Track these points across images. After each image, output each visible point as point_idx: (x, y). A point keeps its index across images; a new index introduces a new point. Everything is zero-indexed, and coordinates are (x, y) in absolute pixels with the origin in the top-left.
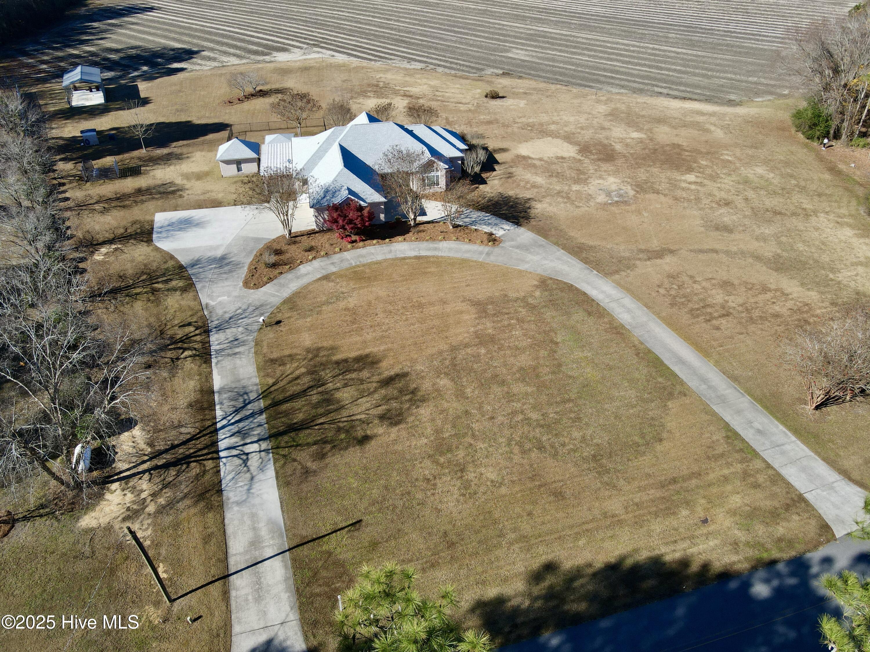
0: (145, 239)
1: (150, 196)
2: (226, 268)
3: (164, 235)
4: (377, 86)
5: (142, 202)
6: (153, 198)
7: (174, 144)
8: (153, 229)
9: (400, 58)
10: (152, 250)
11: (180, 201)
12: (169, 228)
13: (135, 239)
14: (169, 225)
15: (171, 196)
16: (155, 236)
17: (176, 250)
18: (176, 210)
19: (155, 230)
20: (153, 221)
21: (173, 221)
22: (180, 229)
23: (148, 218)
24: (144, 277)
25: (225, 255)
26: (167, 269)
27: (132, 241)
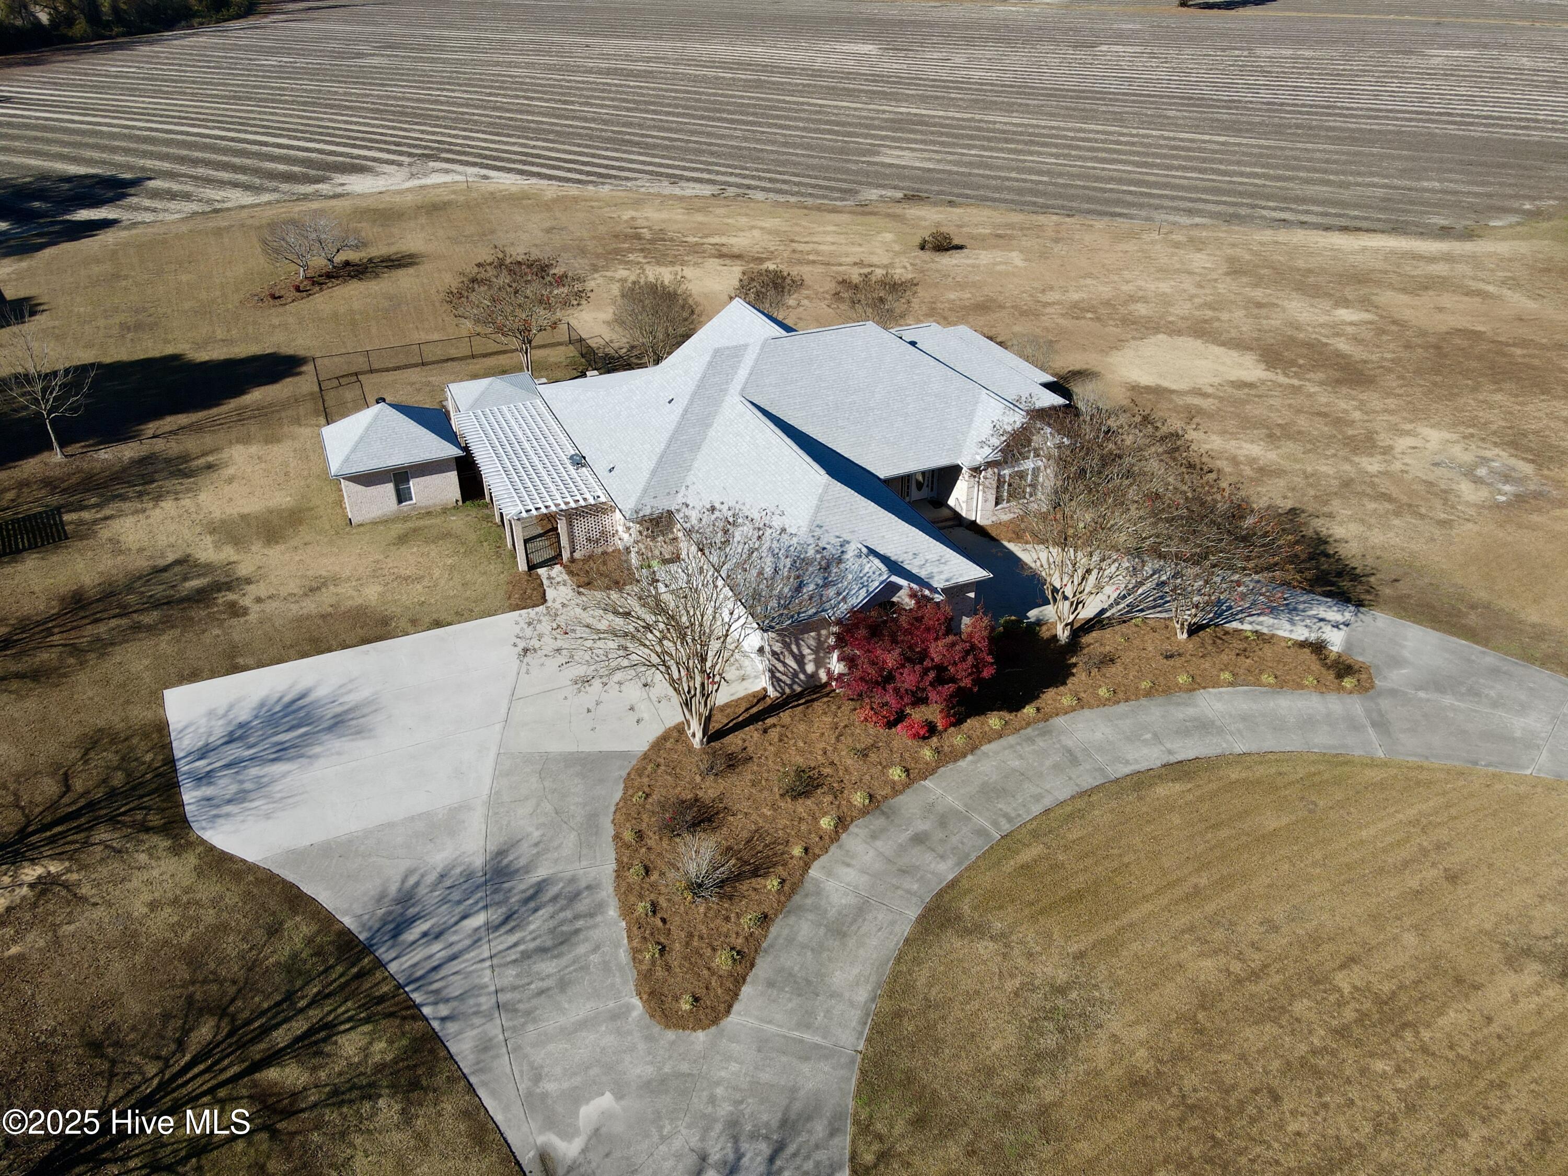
0: (155, 820)
1: (124, 622)
2: (538, 923)
3: (225, 786)
4: (639, 237)
5: (102, 647)
6: (137, 628)
7: (151, 428)
8: (171, 762)
9: (649, 177)
10: (199, 872)
11: (237, 630)
12: (236, 751)
13: (113, 821)
14: (231, 739)
15: (199, 613)
16: (189, 796)
17: (297, 856)
18: (235, 669)
19: (183, 767)
20: (162, 727)
21: (244, 715)
22: (282, 753)
23: (140, 714)
24: (205, 1032)
25: (501, 853)
26: (292, 968)
27: (102, 834)
